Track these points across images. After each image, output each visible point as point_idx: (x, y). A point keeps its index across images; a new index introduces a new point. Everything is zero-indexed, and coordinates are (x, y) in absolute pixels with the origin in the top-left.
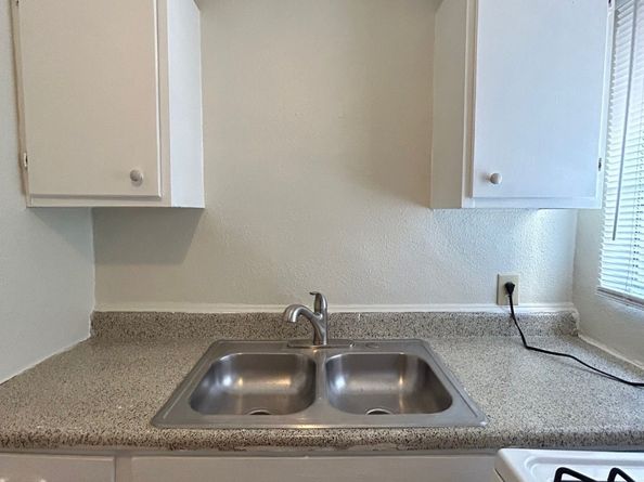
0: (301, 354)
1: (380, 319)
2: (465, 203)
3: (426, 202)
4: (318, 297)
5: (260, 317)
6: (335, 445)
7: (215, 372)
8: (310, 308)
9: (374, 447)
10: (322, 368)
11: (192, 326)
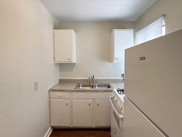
0: (91, 84)
1: (103, 80)
2: (114, 62)
3: (110, 62)
4: (93, 76)
5: (85, 80)
6: (96, 91)
7: (79, 86)
8: (92, 77)
9: (100, 91)
10: (94, 86)
11: (74, 81)
